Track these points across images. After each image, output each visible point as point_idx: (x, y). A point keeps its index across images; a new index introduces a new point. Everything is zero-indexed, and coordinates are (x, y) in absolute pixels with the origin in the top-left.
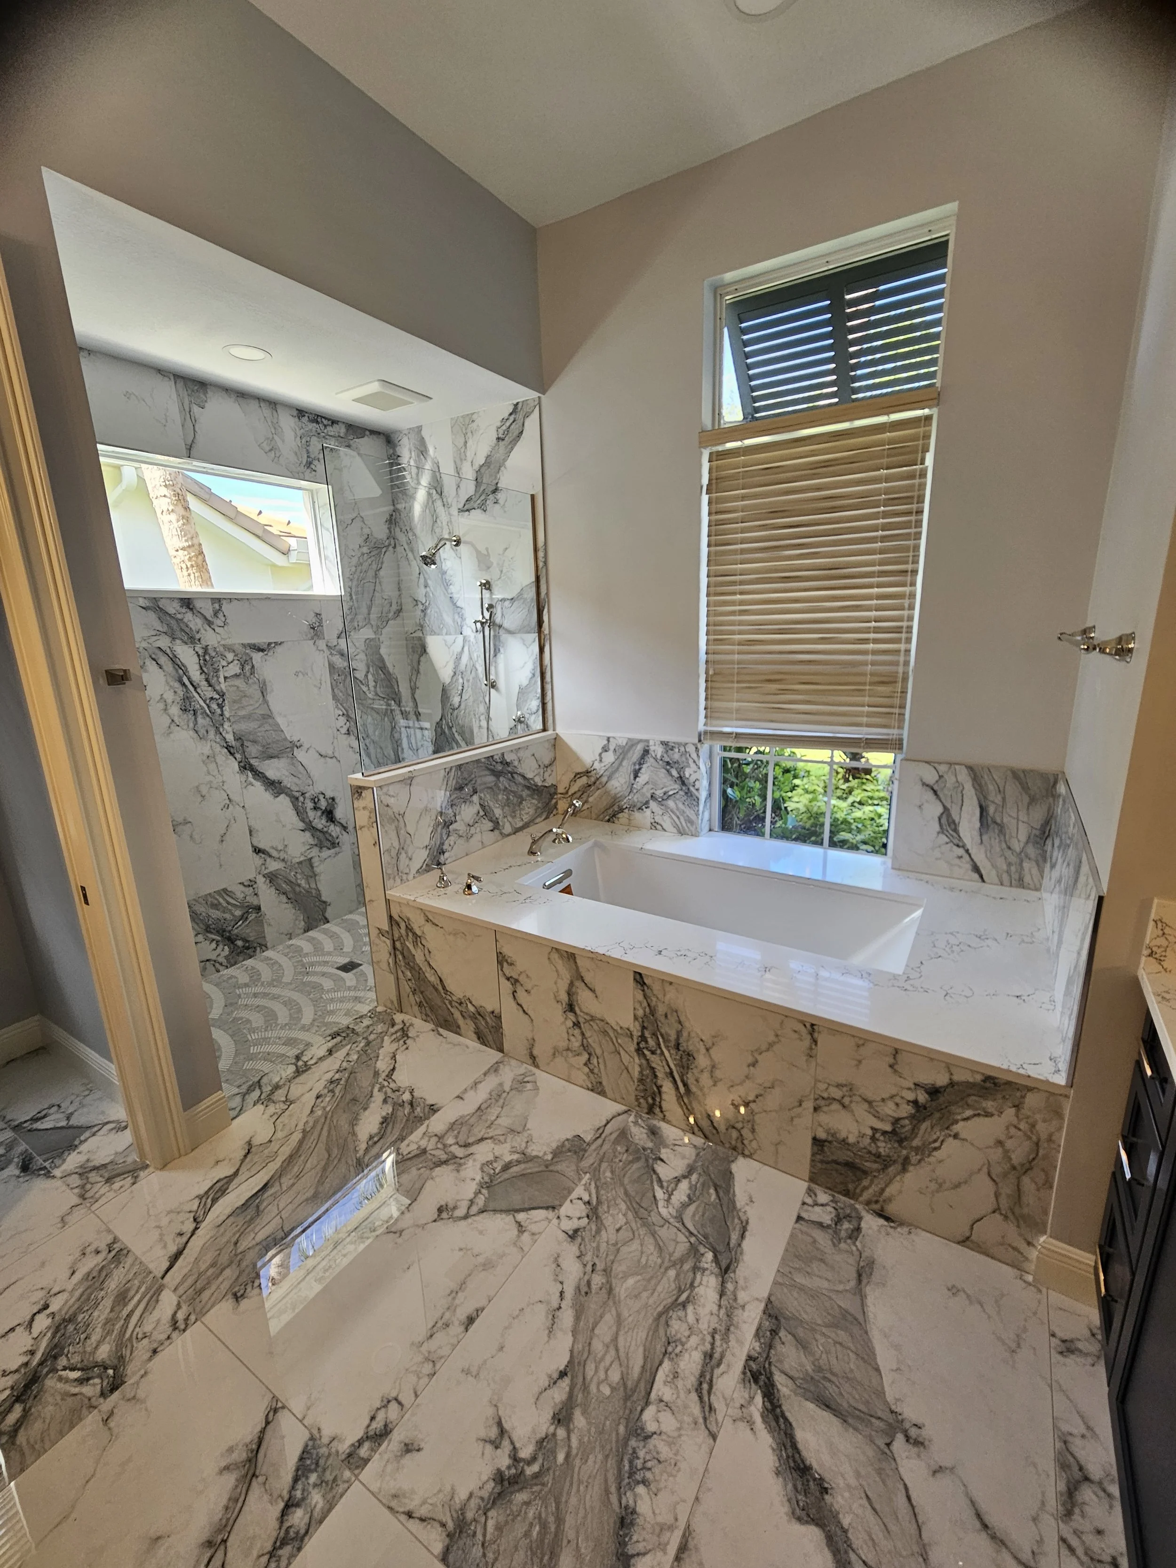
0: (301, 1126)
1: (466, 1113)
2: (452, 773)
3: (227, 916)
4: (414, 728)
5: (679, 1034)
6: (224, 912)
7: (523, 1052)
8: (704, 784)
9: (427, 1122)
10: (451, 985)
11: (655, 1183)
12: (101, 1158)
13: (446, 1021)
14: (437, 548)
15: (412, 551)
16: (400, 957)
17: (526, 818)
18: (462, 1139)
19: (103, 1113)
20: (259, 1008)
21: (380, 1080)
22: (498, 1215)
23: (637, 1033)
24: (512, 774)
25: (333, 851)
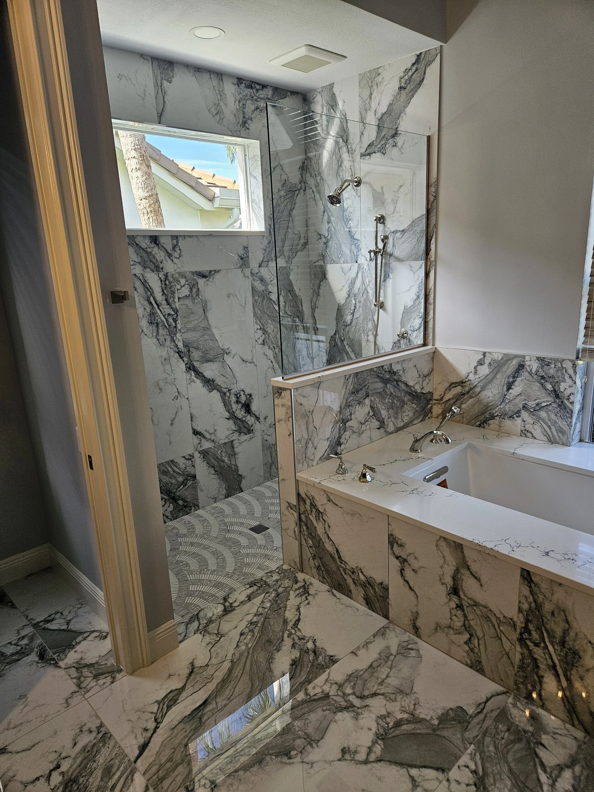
0: (229, 657)
1: (361, 668)
2: (351, 380)
3: (173, 481)
4: (312, 340)
5: (565, 632)
6: (171, 478)
7: (406, 621)
8: (578, 399)
9: (328, 671)
10: (345, 556)
11: (538, 767)
12: (91, 658)
13: (339, 584)
14: (342, 189)
15: (319, 193)
16: (304, 527)
17: (406, 419)
18: (358, 690)
19: (90, 623)
20: (195, 555)
21: (289, 628)
22: (394, 767)
23: (520, 623)
24: (397, 381)
25: (248, 436)
